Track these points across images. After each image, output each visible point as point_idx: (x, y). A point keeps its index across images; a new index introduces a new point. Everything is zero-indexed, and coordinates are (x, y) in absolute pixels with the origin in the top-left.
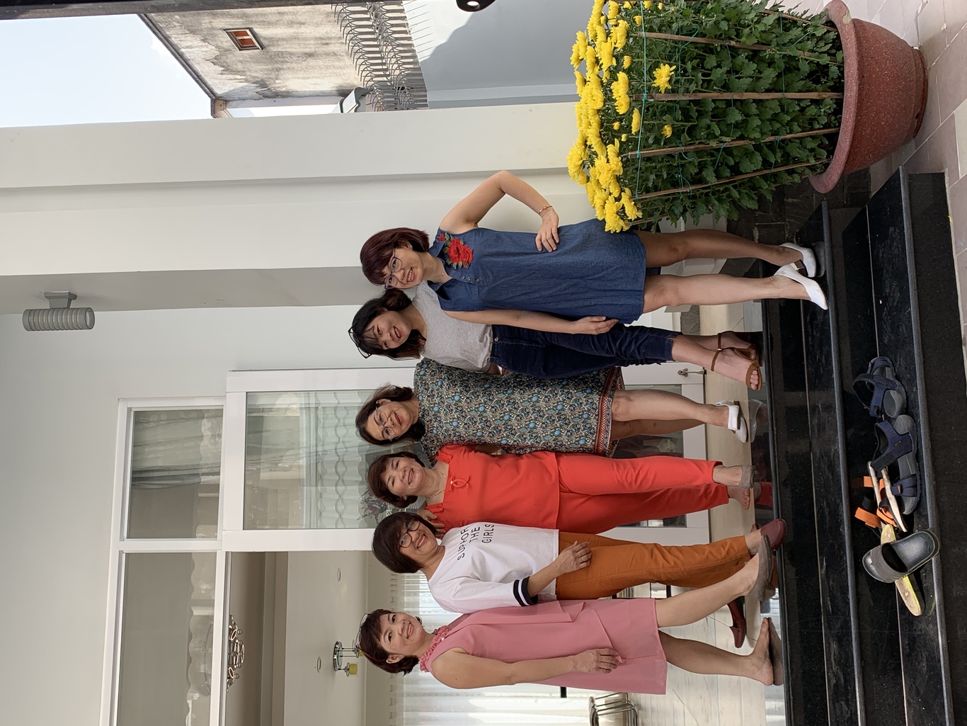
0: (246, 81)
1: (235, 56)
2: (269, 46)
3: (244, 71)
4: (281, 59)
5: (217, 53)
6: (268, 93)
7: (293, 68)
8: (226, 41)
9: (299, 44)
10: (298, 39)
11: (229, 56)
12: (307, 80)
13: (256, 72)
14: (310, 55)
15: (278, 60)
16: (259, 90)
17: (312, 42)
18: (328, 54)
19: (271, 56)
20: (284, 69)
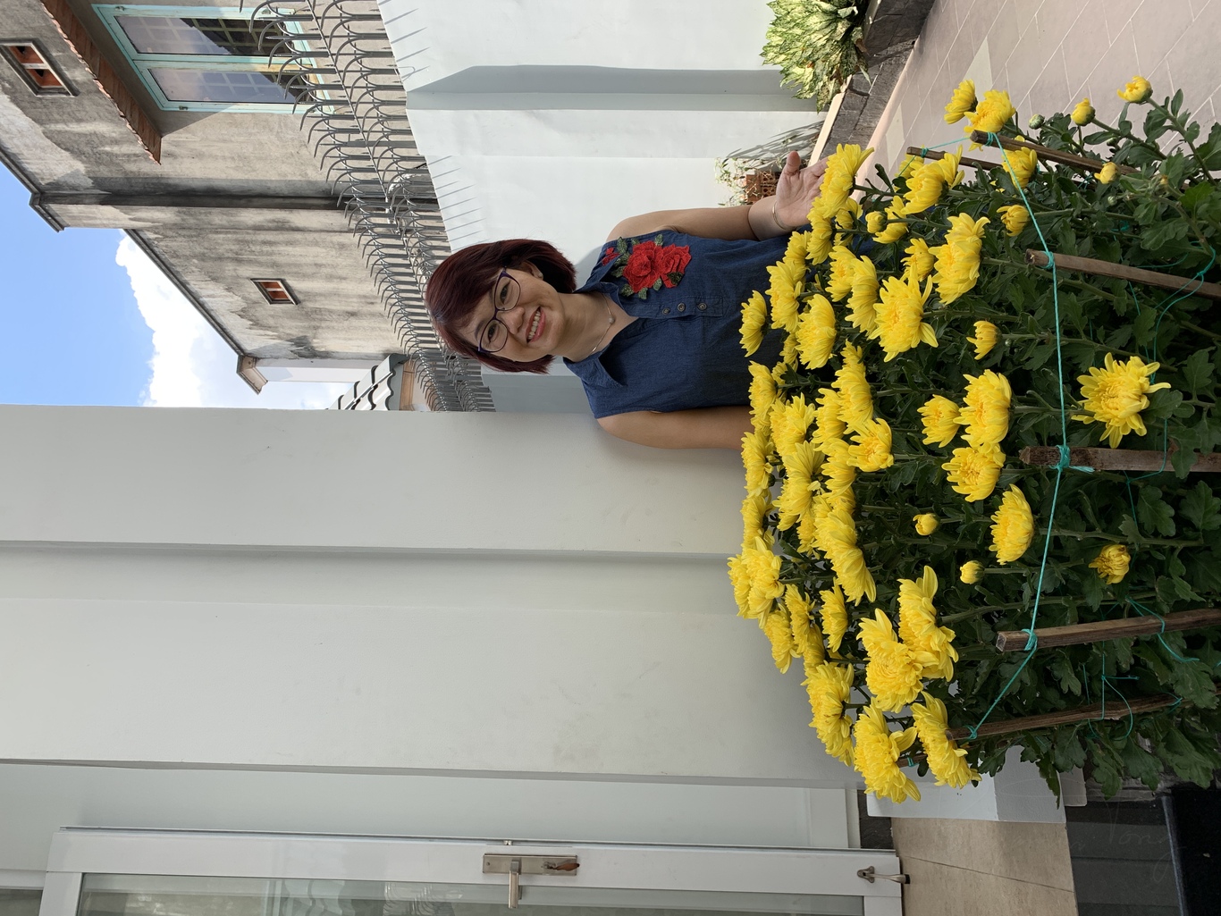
0: (279, 337)
1: (265, 309)
2: (304, 300)
3: (277, 327)
4: (319, 317)
5: (244, 305)
6: (303, 352)
7: (333, 328)
8: (255, 293)
9: (340, 302)
10: (339, 295)
11: (259, 309)
12: (350, 342)
13: (290, 328)
14: (353, 314)
15: (317, 317)
16: (294, 348)
17: (355, 300)
18: (373, 315)
19: (307, 313)
20: (322, 328)
